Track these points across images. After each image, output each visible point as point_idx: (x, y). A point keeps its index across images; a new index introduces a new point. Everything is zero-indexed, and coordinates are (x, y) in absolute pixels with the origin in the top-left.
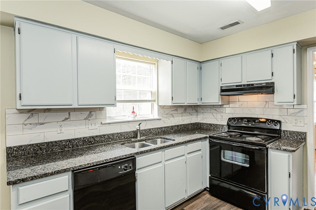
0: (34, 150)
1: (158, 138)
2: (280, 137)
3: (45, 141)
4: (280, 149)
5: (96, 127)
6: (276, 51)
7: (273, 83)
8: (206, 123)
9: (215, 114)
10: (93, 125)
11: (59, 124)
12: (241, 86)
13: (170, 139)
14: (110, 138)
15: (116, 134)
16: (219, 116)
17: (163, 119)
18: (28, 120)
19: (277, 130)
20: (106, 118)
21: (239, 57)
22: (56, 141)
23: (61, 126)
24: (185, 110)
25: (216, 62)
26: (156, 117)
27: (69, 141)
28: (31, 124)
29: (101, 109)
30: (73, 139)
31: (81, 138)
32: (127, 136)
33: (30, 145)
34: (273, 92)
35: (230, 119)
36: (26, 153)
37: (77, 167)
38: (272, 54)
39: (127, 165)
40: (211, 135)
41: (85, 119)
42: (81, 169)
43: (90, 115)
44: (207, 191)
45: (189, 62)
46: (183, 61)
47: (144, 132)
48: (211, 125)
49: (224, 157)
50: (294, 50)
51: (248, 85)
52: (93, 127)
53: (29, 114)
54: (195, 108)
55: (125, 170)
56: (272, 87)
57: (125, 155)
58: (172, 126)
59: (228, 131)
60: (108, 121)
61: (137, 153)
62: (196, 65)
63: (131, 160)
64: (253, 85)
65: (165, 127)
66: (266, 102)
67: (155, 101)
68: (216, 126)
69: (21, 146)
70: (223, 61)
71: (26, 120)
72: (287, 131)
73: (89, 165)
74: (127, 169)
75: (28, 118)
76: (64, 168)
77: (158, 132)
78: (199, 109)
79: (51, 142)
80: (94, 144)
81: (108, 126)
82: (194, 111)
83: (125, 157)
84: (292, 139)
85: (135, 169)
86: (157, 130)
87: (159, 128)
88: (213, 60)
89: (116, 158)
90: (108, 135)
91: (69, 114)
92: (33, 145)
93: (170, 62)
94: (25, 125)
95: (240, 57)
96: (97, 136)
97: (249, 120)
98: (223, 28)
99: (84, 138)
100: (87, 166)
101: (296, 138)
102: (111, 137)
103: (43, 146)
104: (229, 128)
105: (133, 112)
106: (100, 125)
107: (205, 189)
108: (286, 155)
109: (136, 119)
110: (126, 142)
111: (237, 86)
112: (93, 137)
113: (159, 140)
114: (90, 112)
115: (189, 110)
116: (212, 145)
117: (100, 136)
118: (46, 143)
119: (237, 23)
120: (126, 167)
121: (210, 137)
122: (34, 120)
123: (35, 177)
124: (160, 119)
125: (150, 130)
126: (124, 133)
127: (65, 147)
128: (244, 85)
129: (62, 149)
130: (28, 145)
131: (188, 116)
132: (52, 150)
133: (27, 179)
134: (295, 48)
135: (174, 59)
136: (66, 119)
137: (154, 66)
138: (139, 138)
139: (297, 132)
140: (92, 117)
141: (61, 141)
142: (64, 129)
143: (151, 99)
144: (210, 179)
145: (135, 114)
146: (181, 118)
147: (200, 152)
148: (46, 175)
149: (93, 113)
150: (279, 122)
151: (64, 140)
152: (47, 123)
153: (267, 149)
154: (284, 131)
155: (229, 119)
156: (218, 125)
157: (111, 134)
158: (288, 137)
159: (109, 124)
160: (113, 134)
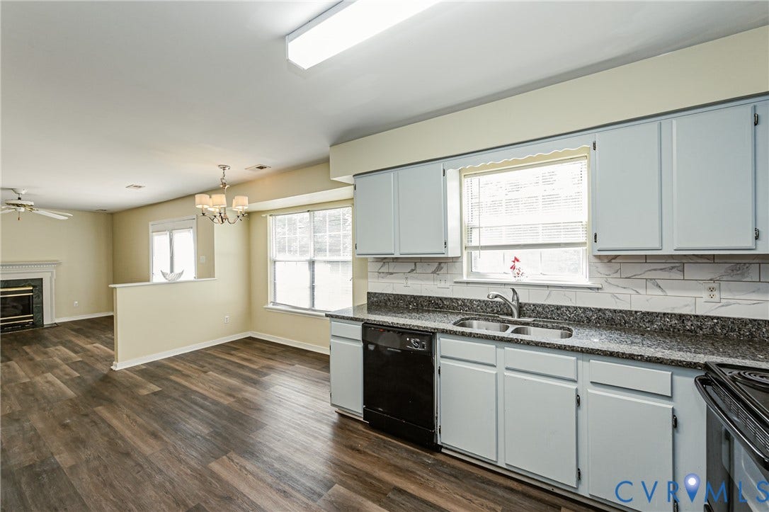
0: (385, 300)
5: (448, 284)
11: (405, 275)
14: (466, 306)
15: (476, 301)
17: (607, 289)
18: (382, 269)
20: (461, 275)
22: (401, 295)
23: (407, 278)
26: (586, 282)
27: (414, 297)
28: (383, 273)
29: (454, 260)
30: (418, 296)
31: (426, 297)
33: (382, 294)
39: (418, 340)
41: (434, 272)
43: (439, 268)
47: (540, 310)
52: (443, 284)
53: (382, 263)
58: (647, 313)
60: (465, 279)
63: (428, 336)
69: (376, 293)
71: (380, 269)
75: (382, 267)
79: (398, 295)
80: (440, 308)
81: (465, 287)
83: (416, 328)
85: (432, 353)
86: (584, 312)
87: (590, 309)
90: (463, 300)
91: (416, 265)
92: (384, 294)
94: (379, 273)
96: (446, 299)
99: (430, 297)
102: (468, 304)
103: (391, 297)
105: (513, 267)
106: (452, 283)
109: (524, 281)
112: (441, 299)
114: (439, 264)
117: (451, 299)
118: (394, 294)
122: (385, 269)
124: (598, 289)
125: (558, 308)
127: (410, 304)
129: (406, 305)
130: (380, 293)
132: (398, 304)
136: (413, 270)
138: (515, 318)
140: (442, 271)
141: (405, 295)
142: (410, 282)
149: (442, 265)
151: (409, 296)
152: (395, 273)
157: (468, 300)
159: (468, 283)
160: (471, 301)
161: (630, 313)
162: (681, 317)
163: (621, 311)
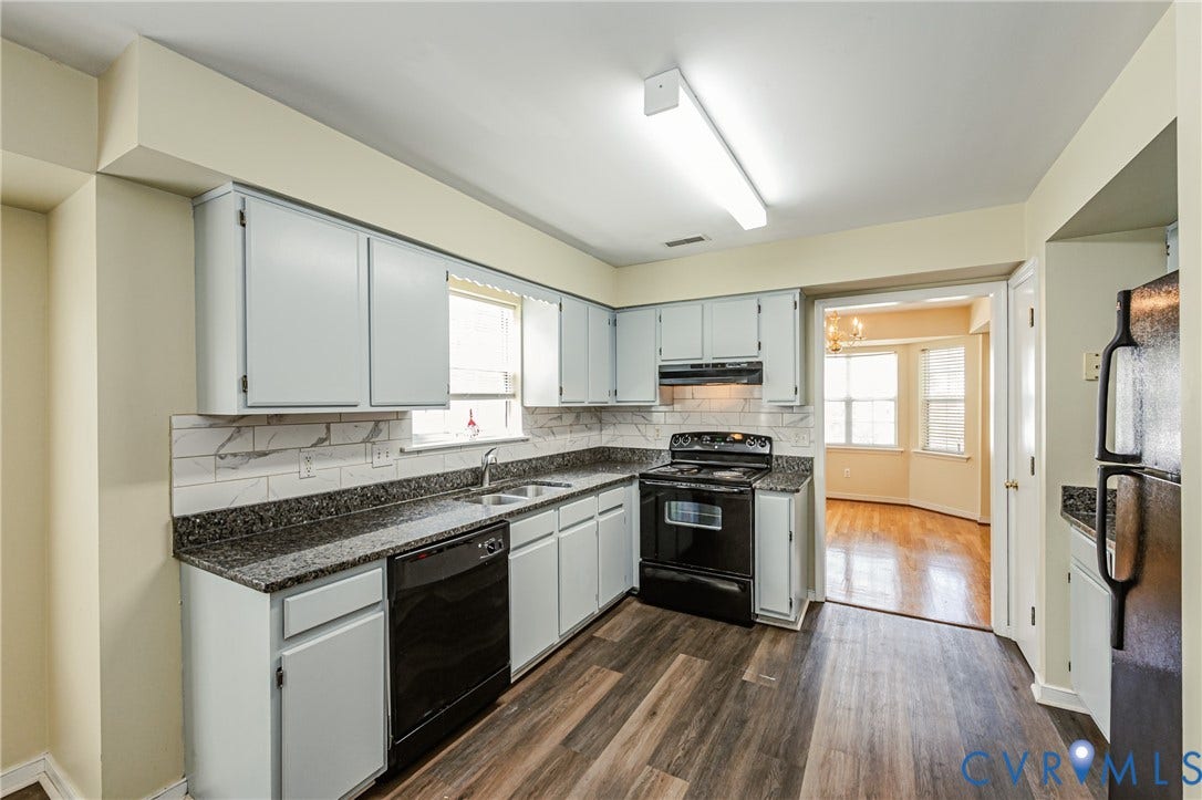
0: (245, 522)
1: (527, 484)
2: (770, 470)
3: (270, 500)
4: (776, 490)
5: (390, 460)
6: (766, 302)
7: (761, 363)
8: (620, 448)
9: (641, 427)
10: (383, 456)
11: (303, 455)
12: (700, 366)
13: (559, 485)
14: (421, 487)
15: (433, 476)
16: (650, 432)
17: (534, 440)
18: (229, 444)
19: (765, 455)
20: (411, 438)
21: (697, 307)
22: (297, 499)
23: (308, 459)
24: (578, 417)
25: (650, 312)
26: (520, 434)
27: (330, 496)
28: (235, 455)
29: (399, 416)
30: (338, 493)
31: (356, 489)
32: (459, 481)
33: (236, 509)
34: (760, 382)
35: (675, 438)
36: (224, 531)
38: (759, 307)
39: (493, 540)
40: (644, 471)
41: (364, 441)
42: (408, 552)
43: (376, 431)
44: (633, 595)
45: (592, 308)
46: (582, 305)
48: (633, 451)
49: (670, 518)
50: (795, 304)
51: (715, 365)
52: (383, 460)
53: (228, 432)
54: (597, 414)
55: (491, 551)
56: (756, 371)
58: (551, 456)
59: (672, 464)
60: (415, 446)
61: (511, 514)
62: (606, 315)
63: (500, 527)
64: (723, 365)
65: (537, 459)
66: (746, 400)
67: (514, 396)
68: (645, 453)
69: (214, 514)
70: (665, 311)
71: (223, 445)
72: (781, 457)
73: (424, 542)
74: (494, 550)
75: (229, 439)
76: (376, 550)
77: (524, 471)
78: (605, 416)
79: (287, 501)
80: (385, 502)
81: (414, 459)
82: (595, 420)
83: (488, 522)
84: (790, 471)
85: (507, 551)
86: (521, 465)
87: (524, 461)
88: (644, 306)
89: (472, 525)
90: (417, 480)
91: (328, 429)
92: (242, 509)
93: (556, 307)
94: (222, 458)
95: (699, 308)
96: (392, 484)
97: (714, 436)
98: (669, 245)
99: (363, 488)
101: (796, 468)
102: (424, 484)
103: (268, 510)
104: (673, 457)
105: (472, 423)
106: (396, 455)
107: (629, 594)
108: (783, 499)
109: (478, 440)
110: (462, 495)
111: (693, 366)
112: (383, 486)
113: (531, 489)
114: (376, 425)
115: (586, 418)
116: (645, 493)
117: (400, 483)
118: (275, 503)
119: (700, 239)
120: (492, 544)
121: (643, 476)
122: (242, 445)
123: (322, 571)
124: (527, 440)
125: (506, 465)
126: (452, 473)
127: (320, 514)
128: (707, 365)
129: (311, 519)
130: (229, 510)
131: (582, 431)
132: (289, 522)
133: (305, 576)
134: (797, 299)
135: (566, 300)
136: (321, 441)
138: (486, 486)
139: (798, 457)
140: (381, 437)
141: (309, 498)
142: (315, 466)
143: (503, 391)
144: (642, 566)
145: (474, 427)
146: (568, 436)
147: (621, 511)
148: (342, 567)
149: (382, 425)
150: (769, 439)
151: (317, 496)
152: (274, 451)
153: (753, 491)
154: (778, 458)
155: (674, 436)
156: (649, 450)
157: (423, 477)
158: (784, 467)
159: (419, 452)
160: (428, 478)
161: (543, 458)
162: (563, 455)
163: (540, 458)
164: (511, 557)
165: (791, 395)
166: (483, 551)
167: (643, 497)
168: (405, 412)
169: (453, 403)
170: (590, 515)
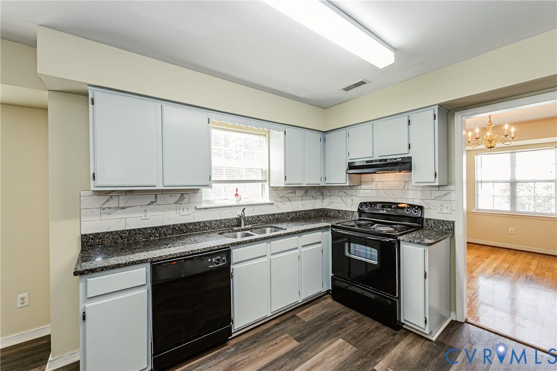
0: (113, 238)
1: (267, 227)
2: (422, 227)
3: (127, 229)
4: (414, 242)
5: (190, 212)
6: (414, 117)
7: (410, 158)
8: (333, 210)
9: (343, 198)
10: (185, 211)
11: (143, 208)
12: (372, 161)
13: (282, 229)
14: (206, 226)
15: (214, 221)
16: (348, 200)
17: (276, 204)
18: (107, 203)
19: (418, 218)
20: (201, 202)
21: (369, 125)
22: (139, 229)
23: (145, 211)
24: (306, 192)
25: (343, 132)
26: (268, 201)
27: (156, 228)
28: (110, 208)
29: (195, 191)
30: (161, 227)
31: (170, 226)
32: (229, 224)
33: (109, 232)
34: (410, 170)
36: (103, 242)
37: (156, 258)
38: (409, 121)
39: (219, 257)
40: (334, 224)
41: (175, 203)
42: (161, 261)
43: (182, 198)
44: (330, 294)
45: (307, 132)
46: (300, 131)
47: (250, 219)
48: (339, 211)
49: (349, 252)
50: (435, 116)
51: (380, 161)
52: (186, 212)
53: (107, 197)
54: (321, 190)
55: (217, 264)
56: (408, 162)
57: (217, 246)
58: (288, 213)
59: (359, 220)
60: (204, 206)
61: (233, 244)
62: (318, 136)
63: (226, 252)
64: (386, 160)
65: (278, 214)
66: (405, 182)
67: (266, 181)
68: (345, 213)
69: (98, 234)
70: (350, 130)
71: (104, 204)
72: (430, 219)
73: (171, 256)
74: (219, 263)
75: (107, 201)
76: (140, 259)
77: (270, 220)
78: (325, 191)
79: (134, 230)
80: (186, 232)
81: (203, 212)
82: (318, 194)
83: (216, 248)
84: (436, 230)
85: (229, 264)
86: (268, 217)
87: (271, 215)
88: (339, 128)
89: (205, 249)
90: (204, 222)
91: (156, 197)
92: (112, 232)
93: (283, 133)
94: (103, 209)
95: (371, 126)
96: (190, 224)
97: (385, 205)
98: (347, 89)
99: (173, 225)
100: (169, 257)
101: (441, 228)
102: (208, 225)
103: (124, 233)
104: (360, 216)
105: (237, 195)
106: (194, 210)
107: (328, 292)
108: (420, 249)
109: (241, 203)
110: (226, 231)
111: (367, 162)
112: (185, 225)
113: (268, 230)
114: (182, 195)
115: (313, 193)
116: (335, 237)
117: (194, 224)
118: (128, 230)
119: (362, 83)
120: (218, 260)
121: (333, 226)
122: (113, 203)
123: (106, 267)
124: (272, 204)
125: (258, 216)
126: (225, 220)
127: (151, 236)
128: (376, 161)
129: (146, 238)
130: (106, 232)
131: (310, 199)
132: (135, 239)
133: (96, 269)
134: (436, 113)
135: (288, 129)
136: (153, 203)
137: (264, 138)
138: (243, 227)
139: (442, 220)
140: (185, 201)
141: (145, 229)
142: (149, 214)
143: (261, 179)
144: (333, 279)
145: (239, 197)
146: (300, 202)
147: (319, 245)
148: (118, 266)
149: (185, 196)
150: (421, 208)
151: (149, 228)
152: (128, 207)
153: (399, 242)
154: (427, 220)
155: (361, 203)
156: (348, 211)
157: (208, 221)
158: (432, 227)
159: (206, 209)
160: (210, 222)
161: (283, 214)
162: (296, 212)
163: (280, 214)
164: (232, 267)
165: (432, 179)
166: (212, 263)
167: (333, 239)
168: (198, 189)
169: (214, 185)
170: (295, 247)
